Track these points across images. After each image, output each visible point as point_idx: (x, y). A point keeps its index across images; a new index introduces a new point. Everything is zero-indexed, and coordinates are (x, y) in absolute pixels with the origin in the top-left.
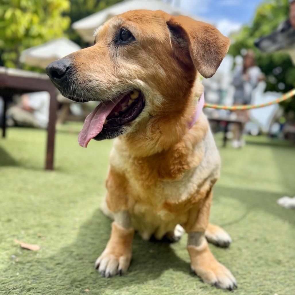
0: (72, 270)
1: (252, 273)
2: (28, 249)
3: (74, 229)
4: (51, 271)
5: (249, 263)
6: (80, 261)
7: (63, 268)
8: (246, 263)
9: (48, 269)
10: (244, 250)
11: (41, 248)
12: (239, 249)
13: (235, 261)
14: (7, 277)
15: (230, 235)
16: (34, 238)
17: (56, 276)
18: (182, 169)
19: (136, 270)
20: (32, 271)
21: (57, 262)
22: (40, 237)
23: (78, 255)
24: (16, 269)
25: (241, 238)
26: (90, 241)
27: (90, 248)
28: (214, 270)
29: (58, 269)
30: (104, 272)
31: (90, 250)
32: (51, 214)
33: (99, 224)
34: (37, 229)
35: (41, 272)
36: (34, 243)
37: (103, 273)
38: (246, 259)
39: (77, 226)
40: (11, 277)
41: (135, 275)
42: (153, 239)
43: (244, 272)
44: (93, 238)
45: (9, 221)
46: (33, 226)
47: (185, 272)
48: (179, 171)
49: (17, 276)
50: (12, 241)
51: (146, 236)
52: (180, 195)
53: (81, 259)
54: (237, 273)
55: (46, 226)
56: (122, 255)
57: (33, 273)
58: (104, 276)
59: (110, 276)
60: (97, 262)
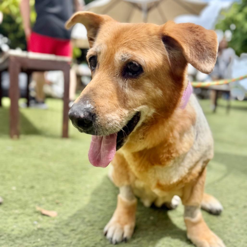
0: (84, 236)
1: (242, 241)
2: (47, 216)
3: (86, 195)
4: (67, 237)
5: (239, 230)
6: (91, 228)
7: (77, 234)
8: (236, 230)
9: (64, 235)
10: (234, 218)
11: (58, 214)
12: (230, 217)
13: (226, 228)
14: (30, 243)
15: (222, 203)
16: (52, 204)
17: (71, 243)
18: (170, 157)
19: (138, 237)
20: (51, 237)
21: (72, 228)
22: (57, 203)
23: (89, 221)
24: (37, 235)
25: (232, 205)
26: (99, 207)
27: (99, 214)
28: (208, 239)
29: (72, 235)
30: (112, 239)
31: (99, 217)
32: (67, 181)
33: (107, 190)
34: (56, 195)
35: (58, 239)
36: (53, 209)
37: (110, 240)
38: (236, 227)
39: (89, 193)
40: (34, 243)
41: (138, 242)
42: (153, 206)
43: (235, 240)
44: (101, 205)
45: (32, 187)
46: (52, 193)
47: (181, 239)
48: (168, 159)
49: (38, 242)
50: (34, 208)
51: (147, 203)
52: (171, 177)
53: (92, 225)
54: (229, 241)
55: (62, 192)
56: (126, 223)
57: (52, 240)
58: (111, 243)
59: (117, 243)
60: (106, 229)
